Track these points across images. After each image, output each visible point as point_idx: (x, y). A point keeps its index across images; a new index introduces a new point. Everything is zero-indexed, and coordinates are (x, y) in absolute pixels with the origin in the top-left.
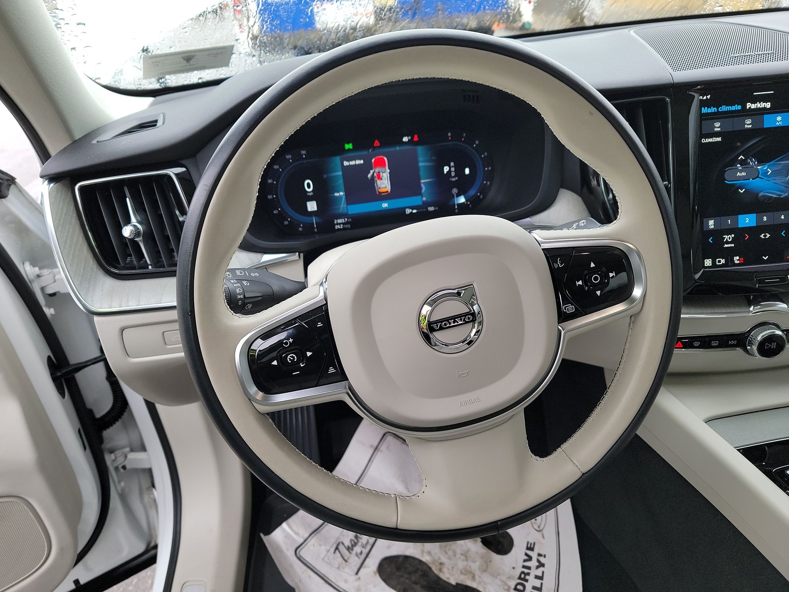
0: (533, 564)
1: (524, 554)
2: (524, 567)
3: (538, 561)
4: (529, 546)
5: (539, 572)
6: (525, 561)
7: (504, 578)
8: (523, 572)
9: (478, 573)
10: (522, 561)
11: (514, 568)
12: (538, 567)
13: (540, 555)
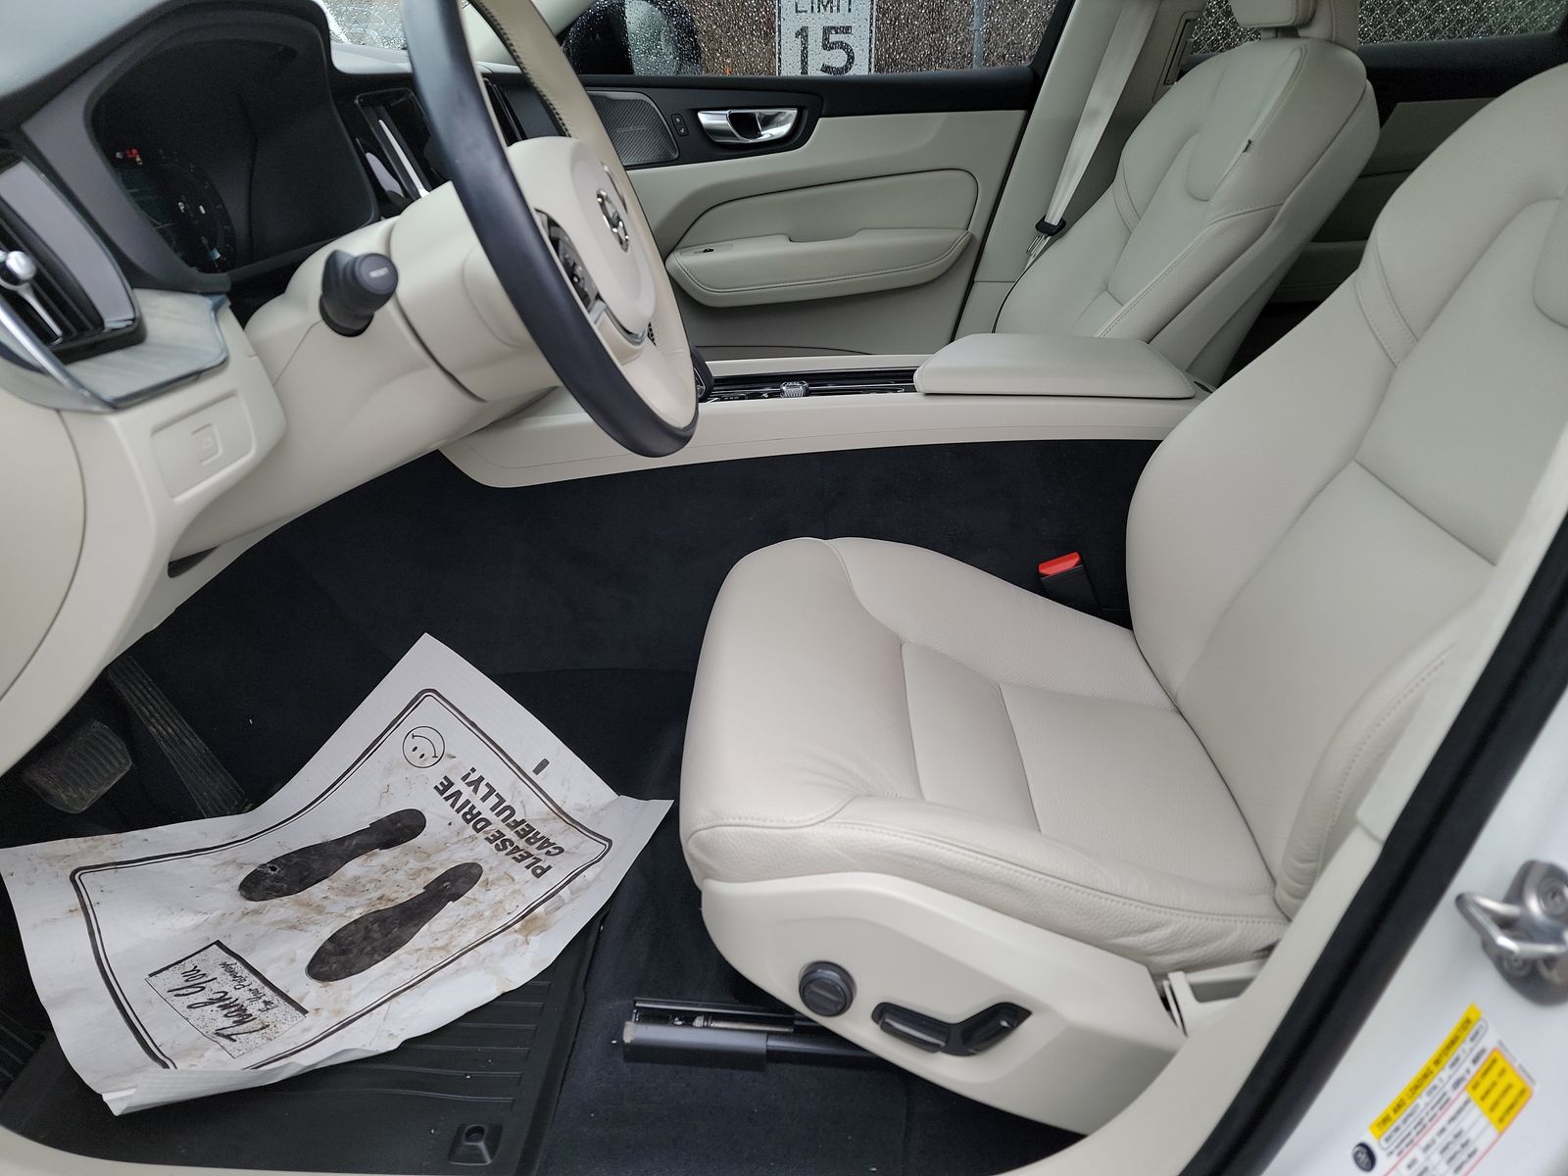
0: (467, 792)
1: (444, 801)
2: (458, 811)
3: (469, 784)
4: (441, 788)
5: (483, 790)
6: (453, 805)
7: (455, 839)
8: (464, 815)
9: (426, 864)
10: (450, 808)
11: (450, 824)
12: (475, 791)
13: (464, 778)
